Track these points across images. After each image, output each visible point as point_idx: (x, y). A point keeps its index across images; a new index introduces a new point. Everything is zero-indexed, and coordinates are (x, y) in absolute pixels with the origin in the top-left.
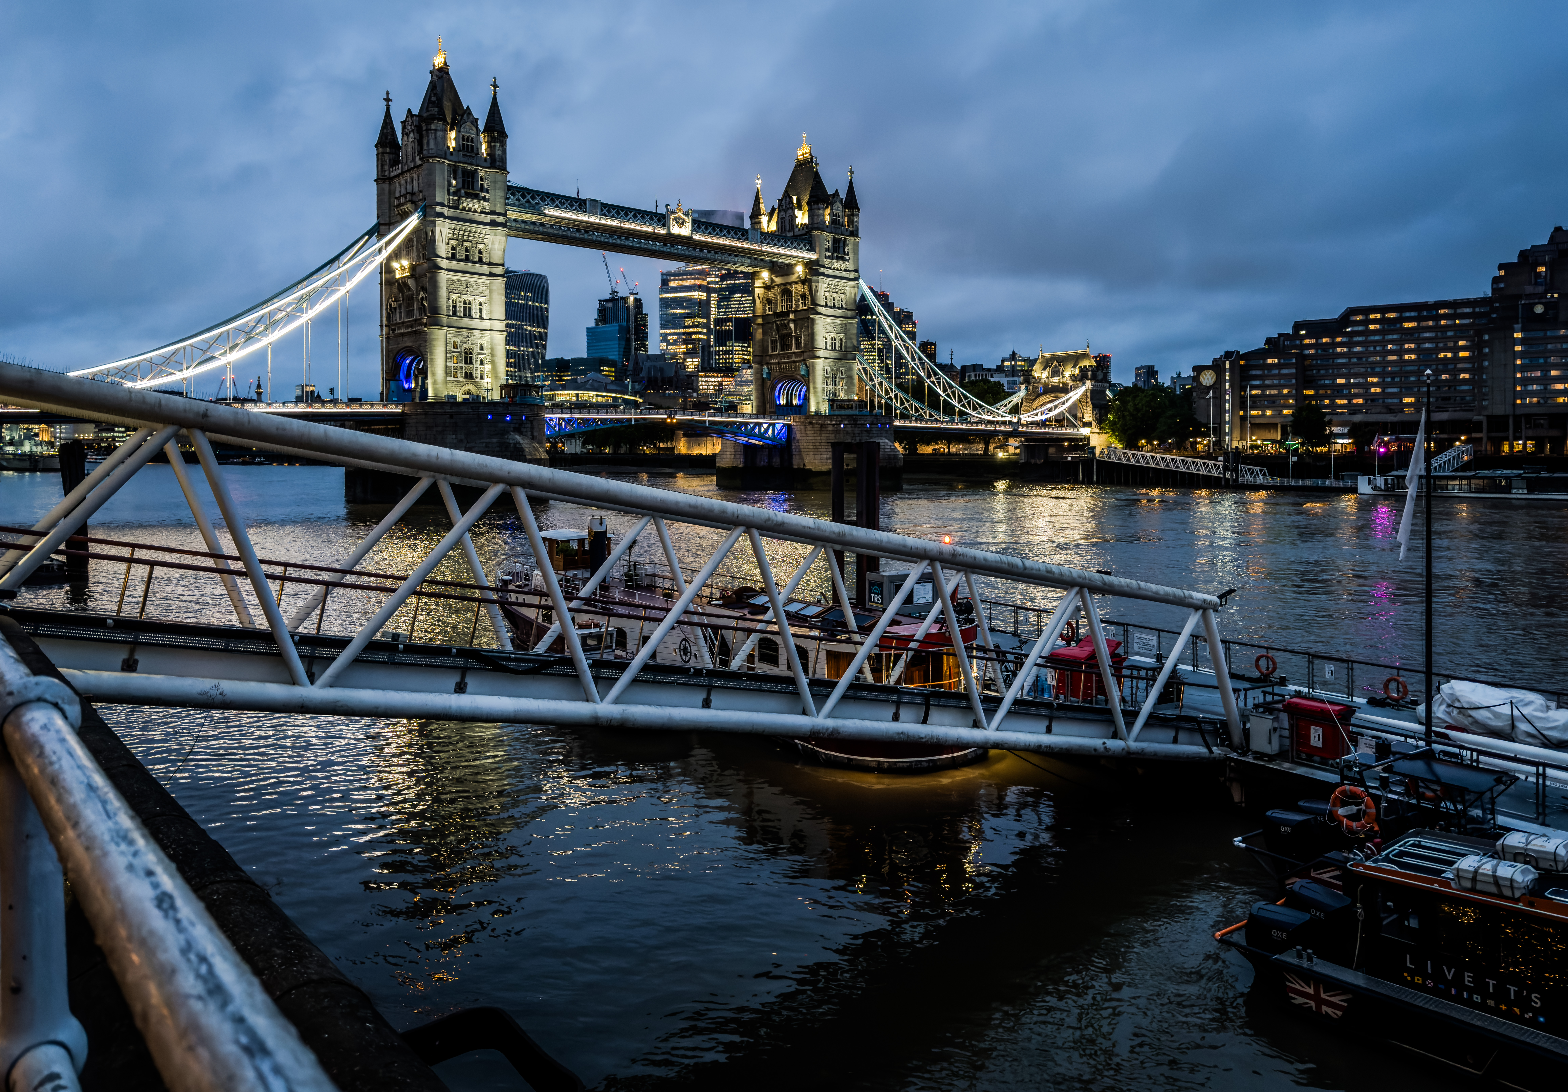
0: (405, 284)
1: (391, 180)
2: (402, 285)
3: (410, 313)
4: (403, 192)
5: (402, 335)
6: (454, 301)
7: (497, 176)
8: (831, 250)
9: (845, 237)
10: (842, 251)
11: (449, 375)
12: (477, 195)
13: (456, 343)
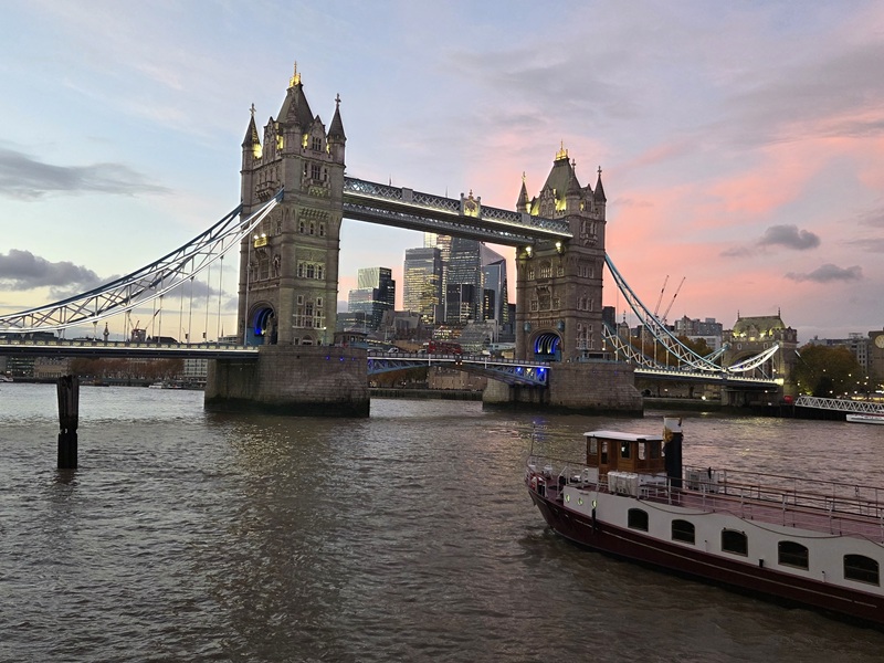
0: (262, 252)
1: (253, 171)
2: (260, 252)
3: (265, 275)
4: (263, 181)
5: (258, 291)
6: (301, 266)
7: (336, 169)
8: (584, 231)
9: (595, 221)
10: (592, 232)
11: (293, 323)
12: (322, 184)
13: (300, 298)
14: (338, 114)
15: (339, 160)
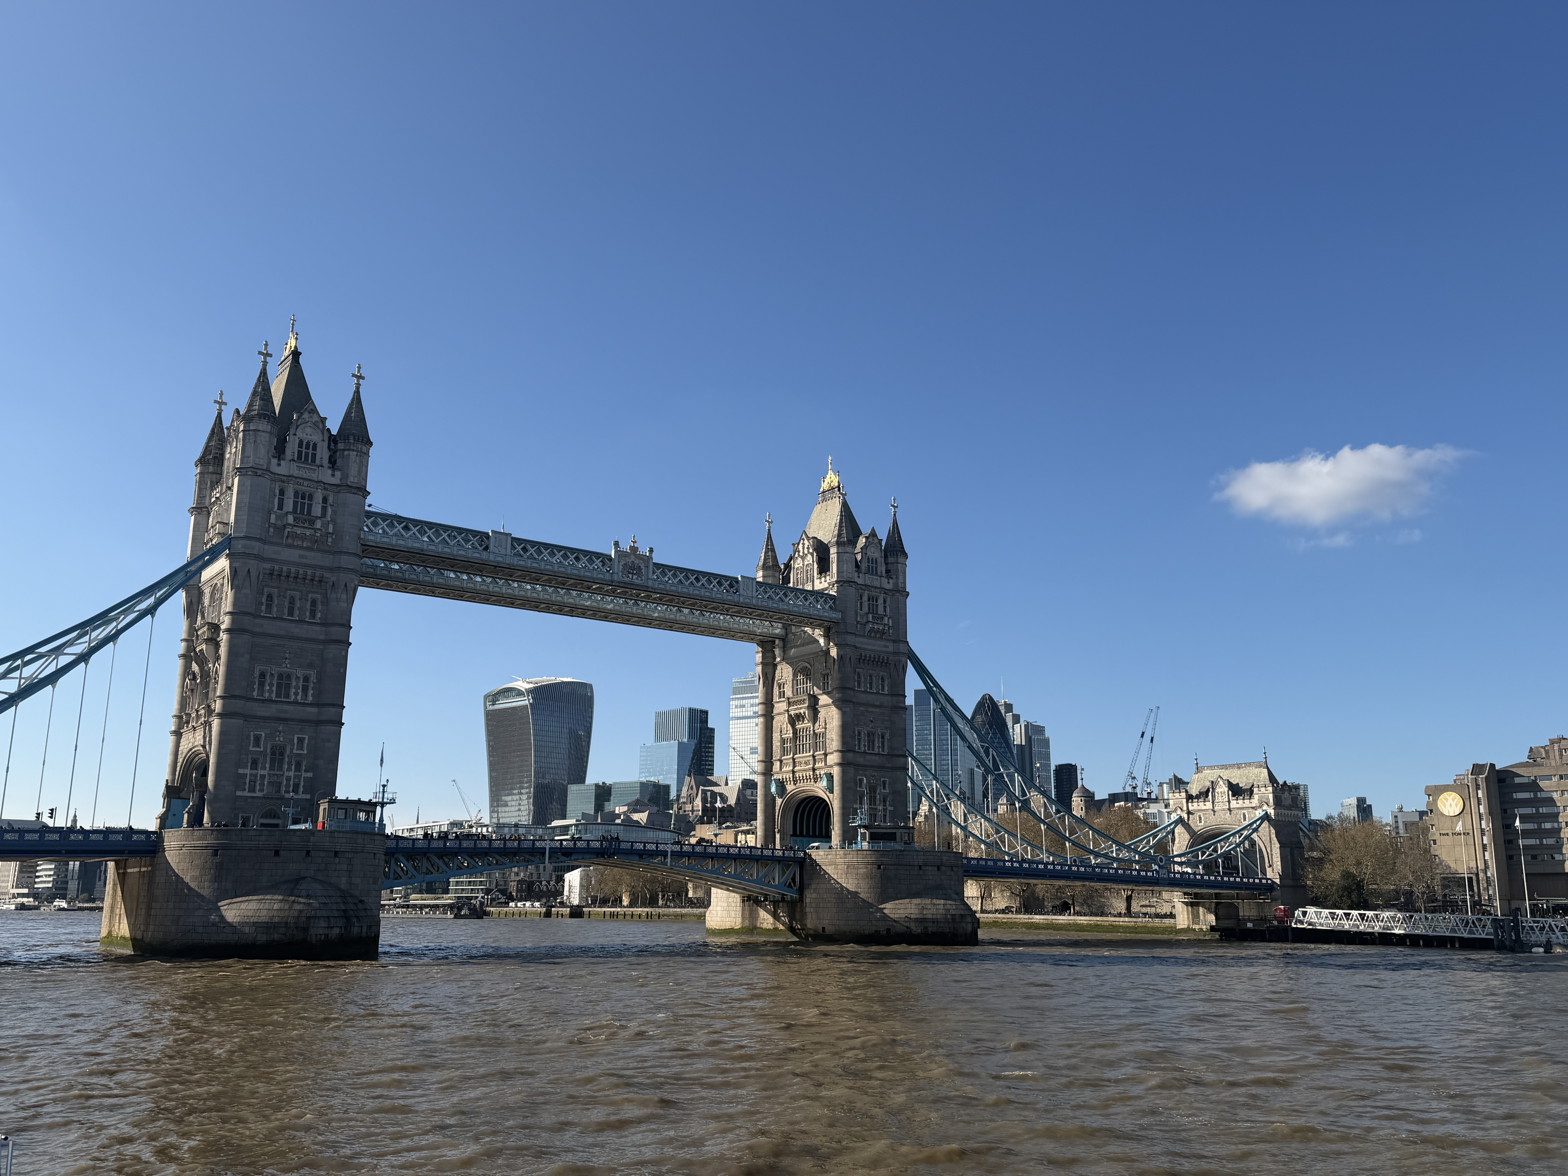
0: (202, 653)
1: (209, 508)
6: (262, 675)
7: (351, 498)
8: (865, 609)
9: (886, 592)
10: (881, 610)
11: (240, 786)
12: (312, 522)
13: (257, 739)
14: (357, 400)
15: (352, 480)
